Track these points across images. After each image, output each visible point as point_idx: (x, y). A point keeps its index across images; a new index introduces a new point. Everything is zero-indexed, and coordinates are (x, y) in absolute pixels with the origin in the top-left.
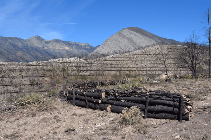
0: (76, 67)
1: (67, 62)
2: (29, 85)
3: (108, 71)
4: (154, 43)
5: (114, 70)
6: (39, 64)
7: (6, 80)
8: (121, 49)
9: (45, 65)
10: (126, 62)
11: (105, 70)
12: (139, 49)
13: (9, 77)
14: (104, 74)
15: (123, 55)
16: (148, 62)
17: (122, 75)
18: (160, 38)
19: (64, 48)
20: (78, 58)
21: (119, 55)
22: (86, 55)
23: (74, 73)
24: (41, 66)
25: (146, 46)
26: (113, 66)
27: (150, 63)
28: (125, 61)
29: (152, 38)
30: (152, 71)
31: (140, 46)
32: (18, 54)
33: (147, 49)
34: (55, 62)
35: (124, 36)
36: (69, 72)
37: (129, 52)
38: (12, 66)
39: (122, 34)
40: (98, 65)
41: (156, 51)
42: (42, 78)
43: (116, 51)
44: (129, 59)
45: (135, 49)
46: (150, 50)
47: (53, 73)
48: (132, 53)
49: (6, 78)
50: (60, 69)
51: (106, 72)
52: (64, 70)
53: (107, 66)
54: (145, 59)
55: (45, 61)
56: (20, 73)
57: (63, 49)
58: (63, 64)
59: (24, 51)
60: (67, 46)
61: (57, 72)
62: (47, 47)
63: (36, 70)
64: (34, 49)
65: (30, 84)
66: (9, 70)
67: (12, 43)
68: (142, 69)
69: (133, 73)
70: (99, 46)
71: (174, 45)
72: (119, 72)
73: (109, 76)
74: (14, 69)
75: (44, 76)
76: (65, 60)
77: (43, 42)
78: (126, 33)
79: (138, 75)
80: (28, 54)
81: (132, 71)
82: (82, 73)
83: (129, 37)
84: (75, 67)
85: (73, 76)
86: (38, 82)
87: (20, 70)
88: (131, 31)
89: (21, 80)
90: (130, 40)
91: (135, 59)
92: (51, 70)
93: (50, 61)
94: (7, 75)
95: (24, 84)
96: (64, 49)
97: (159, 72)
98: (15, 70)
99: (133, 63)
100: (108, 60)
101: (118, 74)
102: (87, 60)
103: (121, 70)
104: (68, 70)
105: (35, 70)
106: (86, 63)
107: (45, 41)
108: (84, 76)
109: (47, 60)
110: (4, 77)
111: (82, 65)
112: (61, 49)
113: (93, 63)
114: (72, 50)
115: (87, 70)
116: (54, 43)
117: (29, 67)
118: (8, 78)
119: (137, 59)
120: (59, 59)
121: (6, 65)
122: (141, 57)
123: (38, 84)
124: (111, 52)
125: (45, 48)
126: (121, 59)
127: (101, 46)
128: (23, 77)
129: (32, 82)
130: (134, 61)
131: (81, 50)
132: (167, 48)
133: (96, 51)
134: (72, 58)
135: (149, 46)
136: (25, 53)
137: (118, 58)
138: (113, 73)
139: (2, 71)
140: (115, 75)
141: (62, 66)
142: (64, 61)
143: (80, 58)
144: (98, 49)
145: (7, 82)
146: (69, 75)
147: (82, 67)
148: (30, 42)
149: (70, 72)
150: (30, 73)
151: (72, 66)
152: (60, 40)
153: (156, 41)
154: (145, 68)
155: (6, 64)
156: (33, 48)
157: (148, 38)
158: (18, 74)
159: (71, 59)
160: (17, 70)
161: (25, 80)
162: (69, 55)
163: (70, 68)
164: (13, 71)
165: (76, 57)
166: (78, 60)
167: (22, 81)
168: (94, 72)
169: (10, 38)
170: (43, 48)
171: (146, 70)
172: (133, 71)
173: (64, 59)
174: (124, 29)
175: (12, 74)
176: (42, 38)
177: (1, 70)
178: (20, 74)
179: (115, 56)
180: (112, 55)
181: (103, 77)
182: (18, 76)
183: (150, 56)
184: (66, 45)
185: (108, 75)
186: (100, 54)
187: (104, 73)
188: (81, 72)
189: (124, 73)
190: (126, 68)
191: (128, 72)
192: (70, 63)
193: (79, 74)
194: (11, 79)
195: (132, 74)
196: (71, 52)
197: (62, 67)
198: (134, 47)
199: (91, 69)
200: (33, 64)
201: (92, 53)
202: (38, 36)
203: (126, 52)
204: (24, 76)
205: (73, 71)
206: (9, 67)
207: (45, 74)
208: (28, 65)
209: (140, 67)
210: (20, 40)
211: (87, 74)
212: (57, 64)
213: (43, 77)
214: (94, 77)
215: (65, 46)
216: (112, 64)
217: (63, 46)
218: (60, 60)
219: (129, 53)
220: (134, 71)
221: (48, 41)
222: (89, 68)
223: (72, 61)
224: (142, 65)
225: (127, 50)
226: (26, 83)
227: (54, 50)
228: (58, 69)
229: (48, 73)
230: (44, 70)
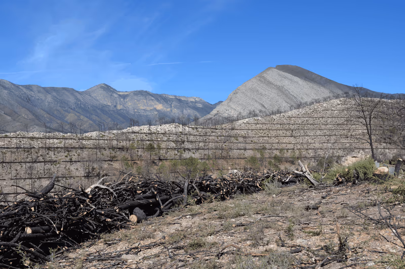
0: (176, 142)
1: (159, 133)
2: (83, 178)
3: (238, 151)
4: (328, 95)
5: (251, 148)
6: (104, 136)
7: (39, 167)
8: (265, 107)
9: (114, 138)
10: (273, 133)
11: (232, 148)
12: (299, 106)
13: (45, 162)
14: (231, 157)
15: (268, 118)
16: (319, 132)
17: (266, 158)
18: (339, 86)
19: (155, 106)
20: (180, 124)
21: (260, 118)
22: (196, 120)
23: (171, 154)
24: (107, 140)
25: (313, 101)
26: (248, 140)
27: (321, 134)
28: (271, 131)
29: (324, 87)
30: (326, 150)
31: (301, 103)
32: (68, 118)
33: (316, 106)
34: (135, 133)
35: (269, 83)
36: (161, 152)
37: (279, 112)
38: (51, 141)
39: (265, 79)
40: (218, 138)
41: (332, 110)
42: (109, 164)
43: (254, 111)
44: (279, 126)
45: (290, 107)
46: (320, 109)
47: (131, 153)
48: (287, 115)
49: (39, 164)
50: (145, 147)
51: (235, 153)
52: (151, 148)
53: (237, 140)
54: (312, 127)
55: (115, 132)
56: (66, 154)
57: (152, 108)
58: (150, 136)
59: (78, 112)
60: (160, 103)
61: (138, 151)
62: (122, 106)
63: (98, 148)
64: (99, 109)
65: (86, 175)
66: (46, 148)
67: (58, 97)
68: (305, 146)
69: (288, 154)
70: (220, 102)
71: (370, 99)
72: (261, 152)
73: (240, 160)
74: (55, 146)
75: (112, 159)
76: (153, 128)
77: (116, 96)
78: (274, 76)
79: (298, 158)
80: (86, 119)
81: (285, 151)
82: (187, 155)
83: (279, 84)
84: (173, 141)
85: (170, 159)
86: (101, 172)
87: (67, 149)
88: (283, 73)
89: (67, 168)
90: (281, 90)
91: (292, 127)
92: (127, 149)
93: (125, 131)
94: (41, 159)
95: (74, 175)
96: (155, 109)
97: (341, 153)
98: (57, 148)
99: (288, 133)
100: (239, 128)
101: (258, 155)
102: (197, 128)
103: (264, 148)
104: (159, 148)
105: (96, 148)
106: (195, 135)
107: (118, 93)
108: (191, 159)
109: (120, 129)
110: (35, 162)
111: (187, 138)
112: (148, 108)
113: (208, 134)
114: (169, 110)
115: (196, 149)
116: (136, 98)
117: (84, 142)
118: (43, 164)
119: (296, 126)
120: (142, 127)
121: (40, 138)
122: (303, 122)
123: (101, 176)
124: (245, 113)
125: (119, 107)
126: (265, 127)
127: (225, 103)
128: (71, 161)
129: (89, 172)
130: (291, 131)
131: (186, 110)
132: (355, 105)
133: (214, 112)
134: (167, 125)
135: (318, 101)
136: (82, 117)
137: (258, 125)
138: (249, 153)
139: (33, 149)
140: (252, 158)
141: (148, 140)
142: (153, 130)
143: (183, 125)
144: (218, 108)
145: (42, 171)
146: (162, 158)
147: (188, 141)
148: (90, 96)
149: (164, 151)
150: (85, 154)
151: (168, 140)
152: (146, 92)
153: (331, 91)
154: (312, 144)
155: (41, 136)
156: (97, 107)
157: (315, 86)
158: (62, 156)
159: (167, 127)
160: (61, 148)
161: (76, 167)
162: (163, 118)
163: (163, 145)
164: (53, 149)
165: (176, 123)
166: (180, 129)
167: (69, 169)
168: (211, 152)
169: (54, 89)
170: (115, 106)
171: (313, 149)
172: (288, 149)
173: (153, 126)
174: (269, 69)
175: (52, 155)
176: (114, 88)
177: (31, 148)
178: (66, 156)
179: (251, 120)
180: (247, 120)
181: (229, 161)
182: (62, 160)
183: (322, 120)
184: (158, 100)
185: (238, 158)
186: (222, 117)
187: (230, 153)
188: (185, 151)
189: (270, 153)
190: (274, 145)
191: (277, 153)
192: (164, 134)
193: (180, 156)
194: (48, 166)
195: (285, 155)
196: (168, 114)
197: (148, 142)
198: (290, 104)
199: (205, 146)
200: (91, 136)
201: (209, 116)
202: (106, 85)
203: (273, 113)
204: (73, 160)
205: (168, 150)
206: (46, 142)
207: (115, 157)
208: (83, 139)
209: (302, 143)
210: (72, 91)
211: (196, 155)
212: (139, 137)
213: (111, 161)
214: (211, 162)
215: (157, 103)
216: (247, 135)
217: (152, 103)
218: (145, 128)
219: (279, 115)
220: (289, 151)
221: (124, 93)
222: (201, 144)
223: (167, 130)
224: (306, 137)
225: (275, 109)
226: (78, 174)
227: (136, 110)
228: (140, 147)
229: (120, 155)
230: (113, 148)
